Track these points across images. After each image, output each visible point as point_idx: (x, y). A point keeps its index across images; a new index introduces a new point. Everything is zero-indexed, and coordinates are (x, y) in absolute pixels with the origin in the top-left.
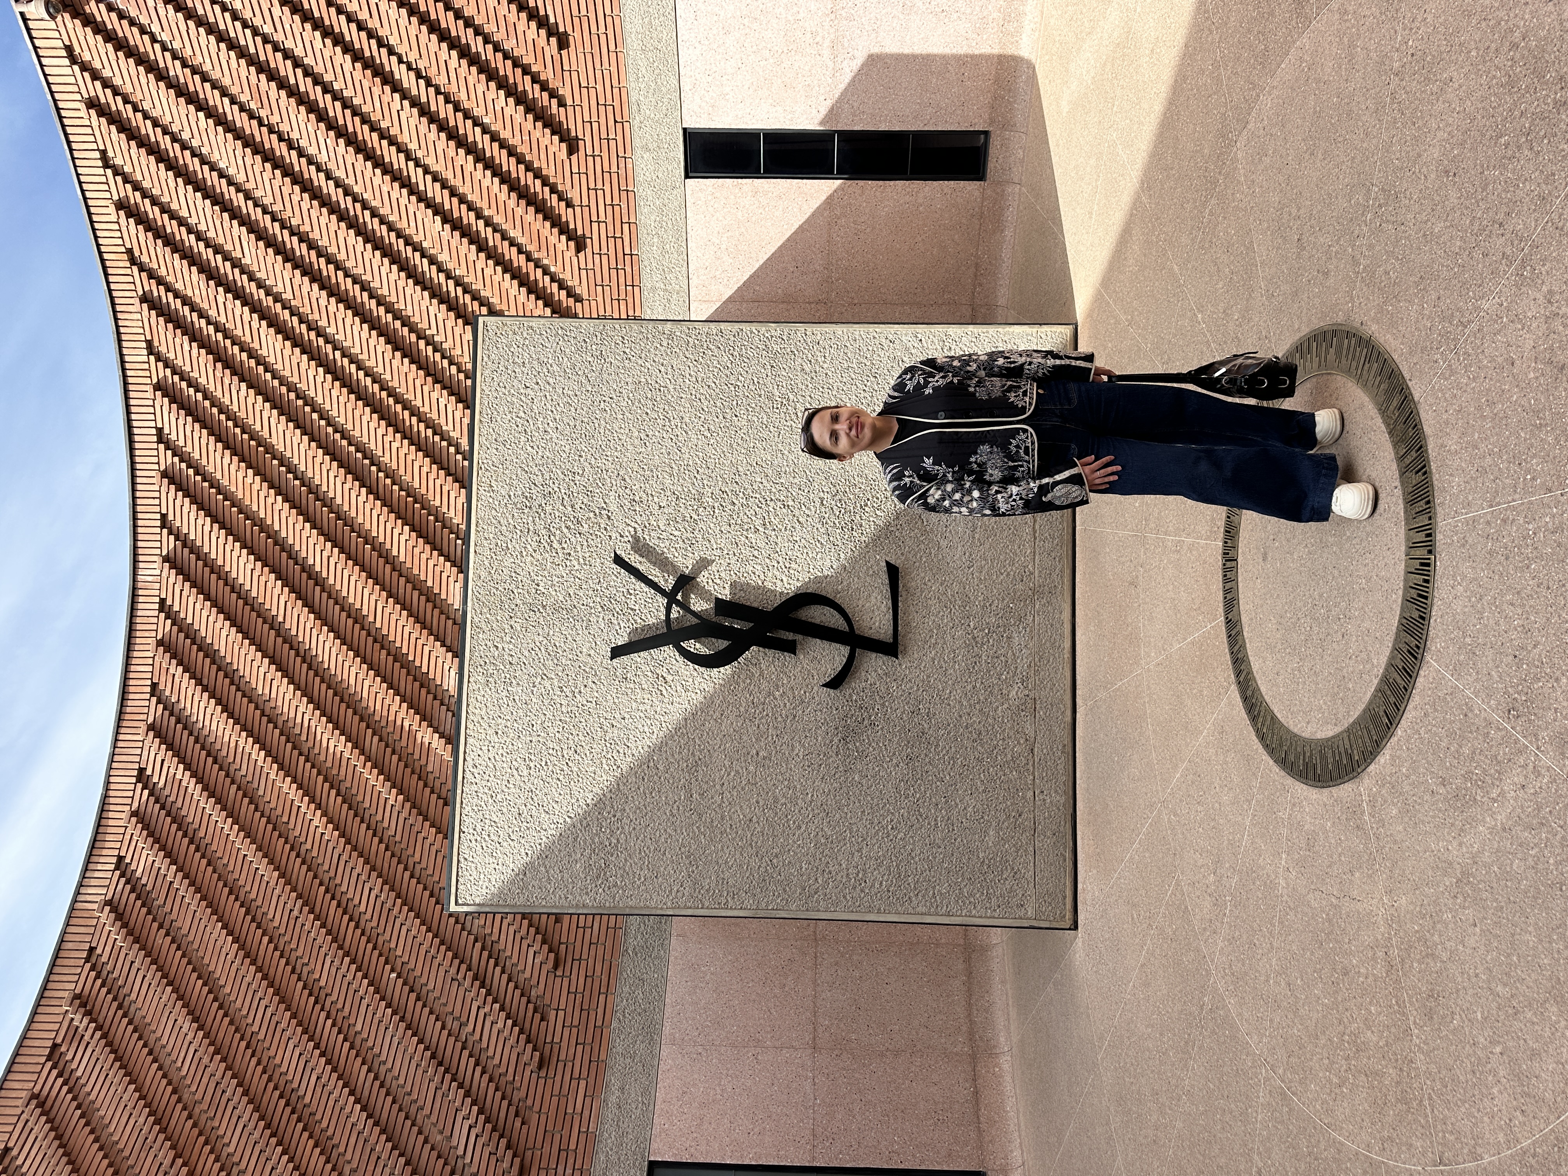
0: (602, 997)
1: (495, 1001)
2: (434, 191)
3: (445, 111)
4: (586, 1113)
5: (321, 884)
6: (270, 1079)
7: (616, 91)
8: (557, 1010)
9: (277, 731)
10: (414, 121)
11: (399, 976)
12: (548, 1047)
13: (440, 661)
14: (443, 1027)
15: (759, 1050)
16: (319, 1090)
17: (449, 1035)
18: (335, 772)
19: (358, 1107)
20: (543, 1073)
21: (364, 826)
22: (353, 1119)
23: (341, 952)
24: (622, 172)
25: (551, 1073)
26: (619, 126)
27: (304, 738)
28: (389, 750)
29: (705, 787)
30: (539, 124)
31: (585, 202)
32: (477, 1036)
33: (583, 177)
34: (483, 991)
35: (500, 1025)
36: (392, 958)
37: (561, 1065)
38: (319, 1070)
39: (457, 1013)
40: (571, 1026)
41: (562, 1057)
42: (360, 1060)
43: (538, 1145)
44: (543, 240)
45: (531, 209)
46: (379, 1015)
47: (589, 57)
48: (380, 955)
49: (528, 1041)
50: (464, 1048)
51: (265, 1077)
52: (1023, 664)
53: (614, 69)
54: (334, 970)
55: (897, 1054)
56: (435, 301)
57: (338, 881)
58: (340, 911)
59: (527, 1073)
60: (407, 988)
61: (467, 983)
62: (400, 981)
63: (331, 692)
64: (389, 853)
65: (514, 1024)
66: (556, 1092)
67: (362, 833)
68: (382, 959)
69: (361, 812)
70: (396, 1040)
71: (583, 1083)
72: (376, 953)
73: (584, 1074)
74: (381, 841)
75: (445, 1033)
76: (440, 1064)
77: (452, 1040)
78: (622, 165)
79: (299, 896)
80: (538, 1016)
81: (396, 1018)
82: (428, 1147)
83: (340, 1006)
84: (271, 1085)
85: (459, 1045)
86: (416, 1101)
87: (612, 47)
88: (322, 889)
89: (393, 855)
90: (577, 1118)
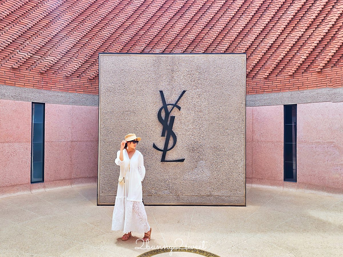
0: (83, 91)
1: (81, 65)
2: (280, 41)
3: (301, 43)
4: (56, 88)
5: (108, 22)
6: (62, 12)
7: (306, 87)
8: (80, 80)
9: (145, 9)
10: (298, 35)
11: (87, 42)
12: (71, 78)
13: (162, 48)
14: (75, 53)
15: (71, 128)
16: (60, 24)
17: (73, 54)
18: (135, 24)
19: (56, 33)
20: (65, 77)
21: (122, 31)
22: (53, 32)
23: (92, 27)
24: (285, 89)
25: (65, 79)
26: (297, 88)
27: (143, 16)
28: (140, 37)
29: (129, 115)
30: (297, 67)
31: (277, 80)
32: (73, 61)
33: (284, 79)
34: (84, 62)
35: (76, 67)
36: (91, 40)
37: (67, 81)
38: (64, 24)
39: (79, 56)
40: (76, 83)
41: (69, 82)
42: (67, 33)
43: (48, 77)
44: (267, 69)
45: (275, 66)
46: (78, 37)
47: (315, 79)
48: (92, 37)
49: (72, 73)
50: (70, 58)
51: (63, 11)
52: (160, 193)
53: (312, 86)
54: (88, 26)
55: (71, 161)
56: (251, 42)
57: (109, 26)
58: (102, 27)
59: (65, 73)
60: (84, 44)
61: (85, 58)
62: (86, 42)
63: (154, 22)
64: (116, 38)
65: (76, 70)
66: (61, 80)
67: (120, 31)
68: (91, 38)
69: (126, 30)
70: (72, 42)
71: (63, 87)
72: (92, 36)
73: (65, 87)
74: (119, 36)
75: (74, 53)
76: (66, 53)
77: (72, 55)
78: (287, 89)
79: (105, 17)
80: (78, 75)
81: (77, 41)
82: (47, 50)
83: (80, 28)
84: (61, 12)
85: (71, 57)
86: (58, 47)
87: (318, 85)
88: (107, 22)
89: (115, 39)
90: (55, 86)
